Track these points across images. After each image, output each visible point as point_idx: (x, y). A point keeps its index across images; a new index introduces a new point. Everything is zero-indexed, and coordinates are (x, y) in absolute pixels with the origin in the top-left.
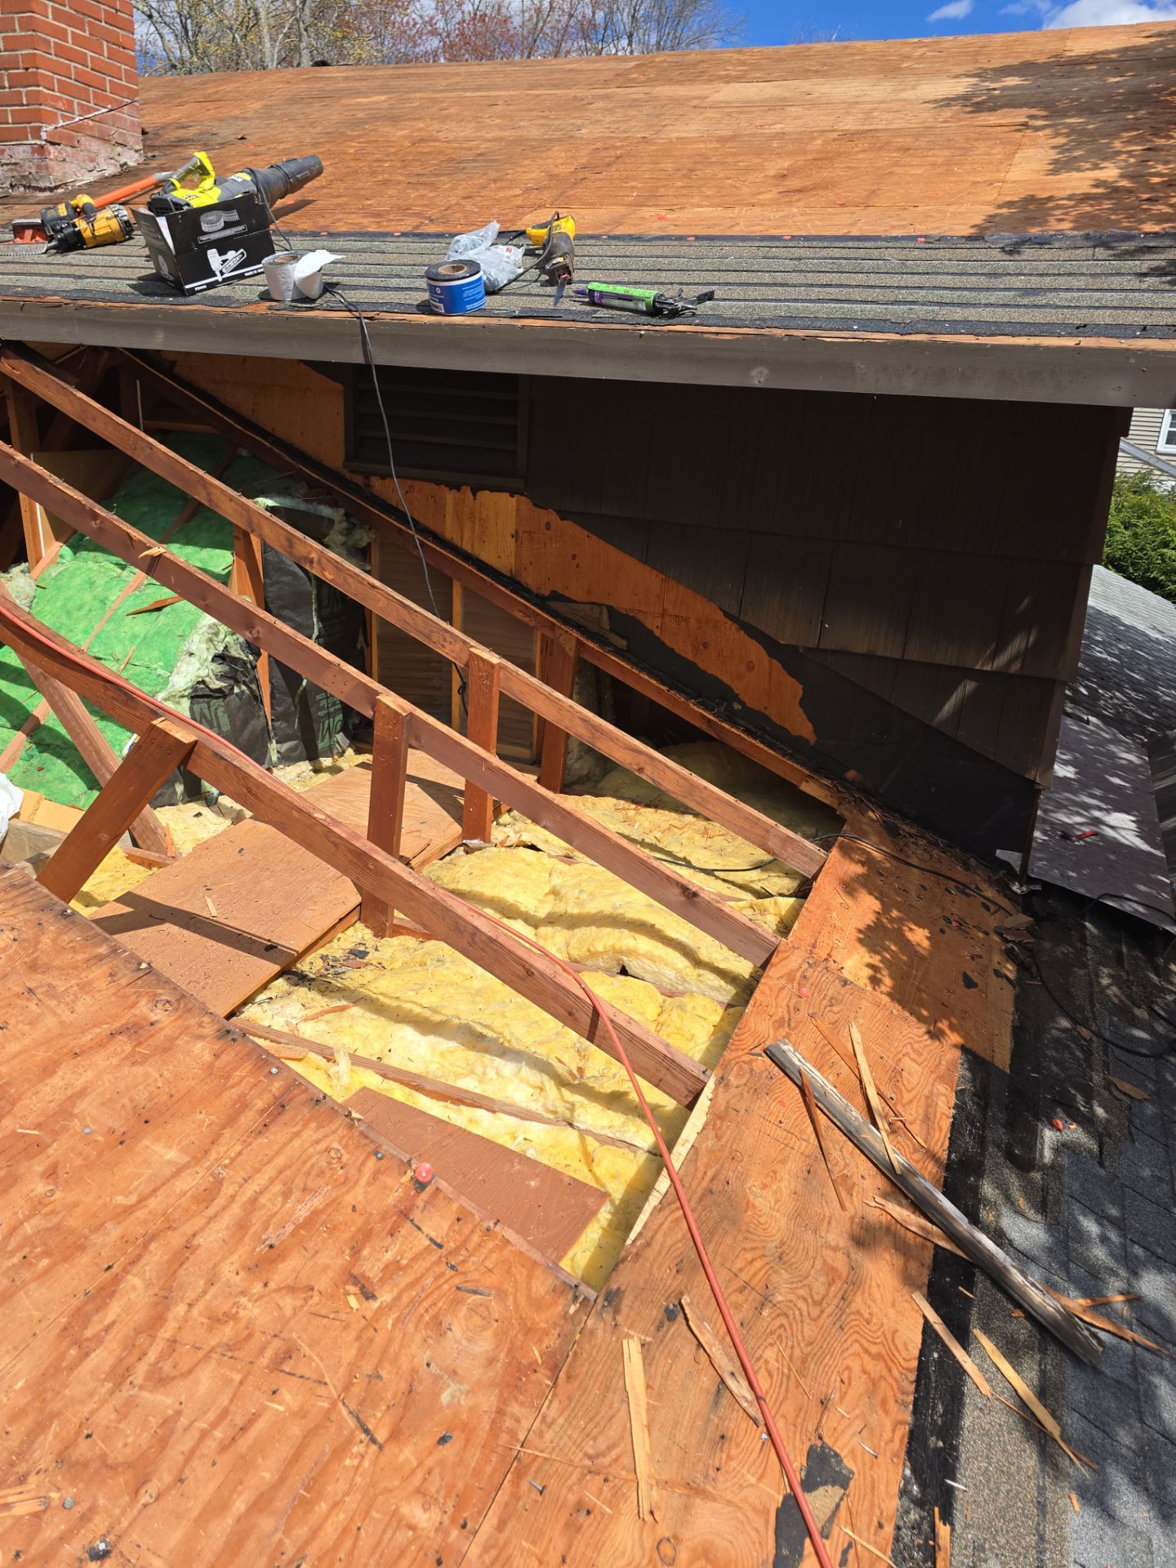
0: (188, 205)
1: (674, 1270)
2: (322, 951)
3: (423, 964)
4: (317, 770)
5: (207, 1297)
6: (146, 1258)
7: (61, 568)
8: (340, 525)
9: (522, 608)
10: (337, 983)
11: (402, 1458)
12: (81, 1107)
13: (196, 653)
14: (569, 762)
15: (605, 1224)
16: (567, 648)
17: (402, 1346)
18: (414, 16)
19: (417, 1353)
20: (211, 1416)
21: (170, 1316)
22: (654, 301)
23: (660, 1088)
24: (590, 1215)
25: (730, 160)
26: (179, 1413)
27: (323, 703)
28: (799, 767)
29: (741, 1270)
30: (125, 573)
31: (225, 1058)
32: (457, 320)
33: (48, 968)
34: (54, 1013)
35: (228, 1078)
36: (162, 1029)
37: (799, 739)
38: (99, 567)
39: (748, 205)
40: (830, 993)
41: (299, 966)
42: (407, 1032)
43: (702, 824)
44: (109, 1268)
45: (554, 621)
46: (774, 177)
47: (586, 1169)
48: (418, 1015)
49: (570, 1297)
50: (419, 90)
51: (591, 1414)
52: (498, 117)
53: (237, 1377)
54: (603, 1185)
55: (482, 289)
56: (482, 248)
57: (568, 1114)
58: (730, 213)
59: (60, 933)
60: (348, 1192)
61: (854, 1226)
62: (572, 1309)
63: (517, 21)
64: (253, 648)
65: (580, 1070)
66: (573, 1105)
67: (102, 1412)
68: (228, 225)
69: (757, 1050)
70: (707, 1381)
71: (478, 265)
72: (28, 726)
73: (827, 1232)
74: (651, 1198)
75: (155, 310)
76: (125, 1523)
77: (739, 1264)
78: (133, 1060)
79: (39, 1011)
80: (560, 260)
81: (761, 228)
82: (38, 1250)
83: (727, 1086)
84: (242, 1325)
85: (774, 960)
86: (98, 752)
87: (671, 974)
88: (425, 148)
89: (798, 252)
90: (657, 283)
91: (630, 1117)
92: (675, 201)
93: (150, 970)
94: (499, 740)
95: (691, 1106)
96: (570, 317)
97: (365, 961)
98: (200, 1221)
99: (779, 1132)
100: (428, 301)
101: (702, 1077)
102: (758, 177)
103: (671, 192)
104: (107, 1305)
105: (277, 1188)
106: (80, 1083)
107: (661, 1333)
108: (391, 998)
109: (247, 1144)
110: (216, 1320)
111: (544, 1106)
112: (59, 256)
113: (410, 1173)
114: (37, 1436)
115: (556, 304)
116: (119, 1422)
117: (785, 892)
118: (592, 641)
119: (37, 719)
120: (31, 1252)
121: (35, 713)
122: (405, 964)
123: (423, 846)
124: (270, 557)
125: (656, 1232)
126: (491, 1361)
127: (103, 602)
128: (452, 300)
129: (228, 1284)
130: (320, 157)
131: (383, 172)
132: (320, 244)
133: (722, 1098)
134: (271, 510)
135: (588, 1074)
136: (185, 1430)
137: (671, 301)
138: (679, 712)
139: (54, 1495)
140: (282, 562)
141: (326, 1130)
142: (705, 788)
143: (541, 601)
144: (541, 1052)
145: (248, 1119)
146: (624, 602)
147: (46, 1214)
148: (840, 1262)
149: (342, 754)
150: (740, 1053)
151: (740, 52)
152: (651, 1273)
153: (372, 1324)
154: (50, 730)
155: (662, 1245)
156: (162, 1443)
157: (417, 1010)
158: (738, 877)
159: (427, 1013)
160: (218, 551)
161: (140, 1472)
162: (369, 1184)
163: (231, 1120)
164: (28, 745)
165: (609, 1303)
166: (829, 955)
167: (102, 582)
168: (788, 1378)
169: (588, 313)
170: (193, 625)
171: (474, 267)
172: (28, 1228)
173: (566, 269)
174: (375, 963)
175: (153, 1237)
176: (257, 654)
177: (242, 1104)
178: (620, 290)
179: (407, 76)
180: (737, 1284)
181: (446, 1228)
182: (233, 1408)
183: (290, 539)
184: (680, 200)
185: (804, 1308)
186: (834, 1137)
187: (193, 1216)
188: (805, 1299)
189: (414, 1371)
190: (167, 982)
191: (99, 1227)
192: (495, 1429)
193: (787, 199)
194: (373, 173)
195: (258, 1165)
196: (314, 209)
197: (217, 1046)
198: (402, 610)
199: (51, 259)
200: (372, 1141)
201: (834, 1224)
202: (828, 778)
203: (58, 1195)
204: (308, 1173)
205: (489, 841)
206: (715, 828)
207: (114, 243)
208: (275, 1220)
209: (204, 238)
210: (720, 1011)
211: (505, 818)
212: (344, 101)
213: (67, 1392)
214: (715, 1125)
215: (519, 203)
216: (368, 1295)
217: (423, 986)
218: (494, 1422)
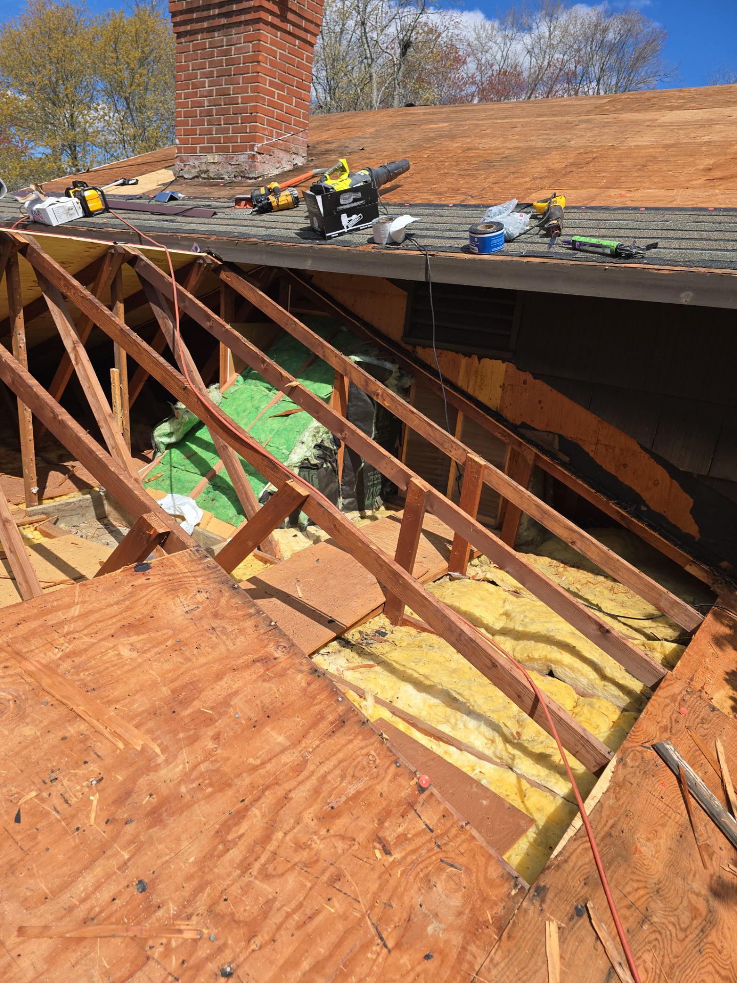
0: (333, 188)
1: (583, 883)
2: (360, 628)
3: (420, 647)
4: (363, 517)
5: (295, 831)
6: (263, 800)
7: (237, 388)
8: (396, 374)
9: (501, 431)
10: (367, 649)
11: (402, 962)
12: (235, 701)
13: (306, 442)
14: (520, 531)
15: (532, 840)
16: (528, 459)
17: (405, 890)
18: (463, 73)
19: (414, 896)
20: (293, 905)
21: (274, 837)
22: (617, 248)
23: (576, 757)
24: (522, 832)
25: (671, 159)
26: (275, 899)
27: (371, 478)
28: (685, 554)
29: (629, 893)
30: (271, 393)
31: (313, 686)
32: (485, 257)
33: (223, 617)
34: (224, 643)
35: (314, 699)
36: (280, 663)
37: (688, 535)
38: (257, 388)
39: (684, 188)
40: (702, 715)
41: (346, 635)
42: (409, 688)
43: (610, 583)
44: (243, 801)
45: (521, 441)
46: (703, 170)
47: (520, 801)
48: (416, 678)
49: (512, 883)
50: (468, 119)
51: (522, 966)
52: (517, 135)
53: (309, 885)
54: (531, 814)
55: (503, 239)
56: (505, 214)
57: (510, 761)
58: (671, 193)
59: (231, 597)
60: (378, 784)
61: (713, 882)
62: (513, 892)
63: (525, 74)
64: (336, 442)
65: (518, 733)
66: (514, 756)
67: (234, 888)
68: (355, 200)
69: (647, 745)
70: (602, 963)
71: (502, 225)
72: (210, 474)
73: (693, 881)
74: (569, 830)
75: (308, 247)
76: (242, 959)
77: (628, 889)
78: (265, 679)
79: (217, 641)
80: (555, 222)
81: (693, 203)
82: (207, 782)
83: (625, 765)
84: (313, 853)
85: (662, 684)
86: (246, 494)
87: (584, 681)
88: (470, 153)
89: (718, 219)
90: (618, 237)
91: (552, 772)
92: (632, 185)
93: (276, 627)
94: (479, 513)
95: (598, 774)
96: (559, 257)
97: (385, 638)
98: (293, 783)
99: (661, 805)
100: (468, 245)
101: (607, 756)
102: (691, 170)
103: (629, 179)
104: (241, 823)
105: (338, 772)
106: (235, 687)
107: (571, 923)
108: (399, 664)
109: (322, 741)
110: (300, 846)
111: (494, 753)
112: (258, 216)
113: (415, 780)
114: (199, 892)
115: (549, 248)
116: (242, 896)
117: (668, 638)
118: (546, 455)
119: (215, 471)
120: (203, 782)
121: (214, 468)
122: (409, 645)
123: (424, 572)
124: (353, 390)
125: (572, 854)
126: (460, 914)
127: (257, 408)
128: (483, 245)
129: (307, 826)
130: (408, 159)
131: (444, 168)
132: (404, 211)
133: (621, 773)
134: (358, 363)
135: (524, 737)
136: (278, 910)
137: (628, 248)
138: (601, 508)
139: (205, 931)
140: (359, 393)
141: (367, 742)
142: (618, 560)
143: (514, 428)
144: (494, 717)
145: (324, 726)
146: (570, 433)
147: (212, 762)
148: (701, 905)
149: (378, 509)
150: (635, 744)
151: (680, 91)
152: (567, 881)
153: (388, 870)
154: (221, 478)
155: (575, 864)
156: (265, 914)
157: (416, 675)
158: (635, 624)
159: (422, 678)
160: (324, 385)
161: (252, 929)
162: (391, 781)
163: (314, 725)
164: (208, 486)
165: (538, 894)
166: (703, 688)
167: (258, 397)
168: (660, 977)
169: (570, 255)
170: (305, 426)
171: (500, 226)
172: (203, 768)
173: (558, 227)
174: (390, 640)
175: (268, 787)
176: (339, 446)
177: (321, 717)
178: (594, 241)
179: (461, 111)
180: (625, 902)
181: (436, 820)
182: (305, 903)
183: (367, 381)
184: (635, 185)
185: (673, 931)
186: (701, 817)
187: (290, 779)
188: (674, 925)
189: (412, 907)
190: (285, 635)
191: (239, 775)
192: (460, 959)
193: (712, 184)
194: (438, 169)
195: (327, 756)
196: (402, 190)
197: (310, 678)
198: (428, 428)
199: (253, 218)
200: (394, 755)
201: (697, 876)
202: (707, 565)
203: (219, 751)
204: (356, 767)
205: (465, 575)
206: (619, 587)
207: (288, 209)
208: (336, 791)
209: (340, 208)
210: (618, 713)
211: (475, 561)
212: (422, 127)
213: (216, 870)
214: (615, 790)
215: (528, 186)
216: (387, 852)
217: (420, 661)
218: (459, 953)
